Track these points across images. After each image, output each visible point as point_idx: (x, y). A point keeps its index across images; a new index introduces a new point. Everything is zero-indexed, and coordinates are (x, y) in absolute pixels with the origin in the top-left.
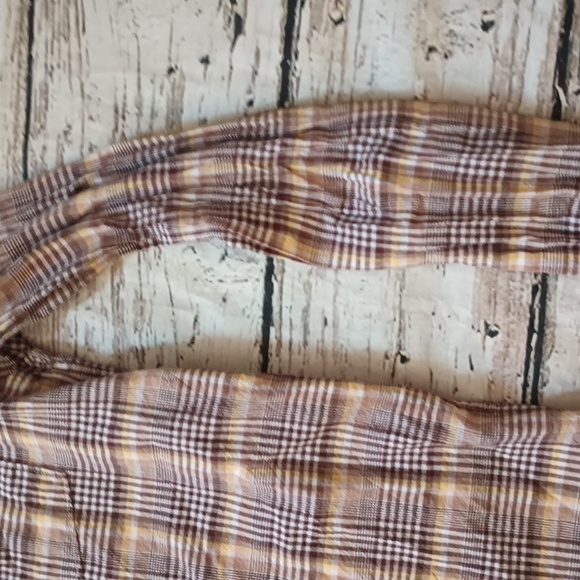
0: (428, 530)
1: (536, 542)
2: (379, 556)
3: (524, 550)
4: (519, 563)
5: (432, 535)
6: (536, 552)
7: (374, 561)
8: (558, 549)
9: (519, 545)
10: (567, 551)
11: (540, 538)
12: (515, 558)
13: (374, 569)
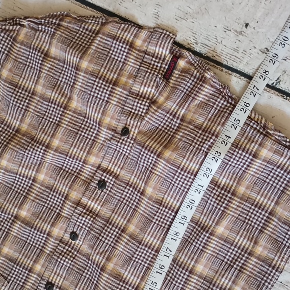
0: (5, 123)
1: (19, 86)
2: (5, 144)
3: (20, 91)
4: (25, 95)
5: (7, 122)
6: (22, 87)
7: (6, 146)
8: (24, 79)
9: (18, 92)
10: (26, 75)
11: (18, 84)
12: (22, 96)
13: (8, 147)
